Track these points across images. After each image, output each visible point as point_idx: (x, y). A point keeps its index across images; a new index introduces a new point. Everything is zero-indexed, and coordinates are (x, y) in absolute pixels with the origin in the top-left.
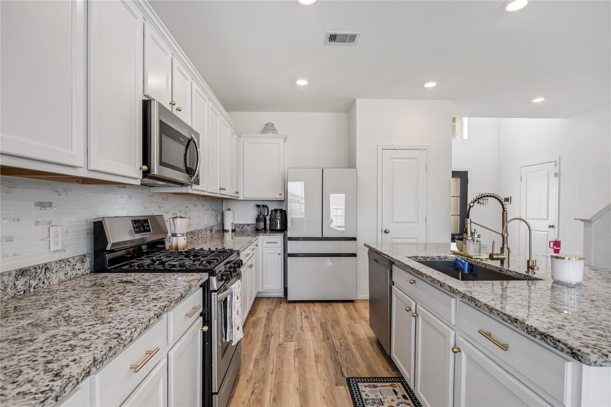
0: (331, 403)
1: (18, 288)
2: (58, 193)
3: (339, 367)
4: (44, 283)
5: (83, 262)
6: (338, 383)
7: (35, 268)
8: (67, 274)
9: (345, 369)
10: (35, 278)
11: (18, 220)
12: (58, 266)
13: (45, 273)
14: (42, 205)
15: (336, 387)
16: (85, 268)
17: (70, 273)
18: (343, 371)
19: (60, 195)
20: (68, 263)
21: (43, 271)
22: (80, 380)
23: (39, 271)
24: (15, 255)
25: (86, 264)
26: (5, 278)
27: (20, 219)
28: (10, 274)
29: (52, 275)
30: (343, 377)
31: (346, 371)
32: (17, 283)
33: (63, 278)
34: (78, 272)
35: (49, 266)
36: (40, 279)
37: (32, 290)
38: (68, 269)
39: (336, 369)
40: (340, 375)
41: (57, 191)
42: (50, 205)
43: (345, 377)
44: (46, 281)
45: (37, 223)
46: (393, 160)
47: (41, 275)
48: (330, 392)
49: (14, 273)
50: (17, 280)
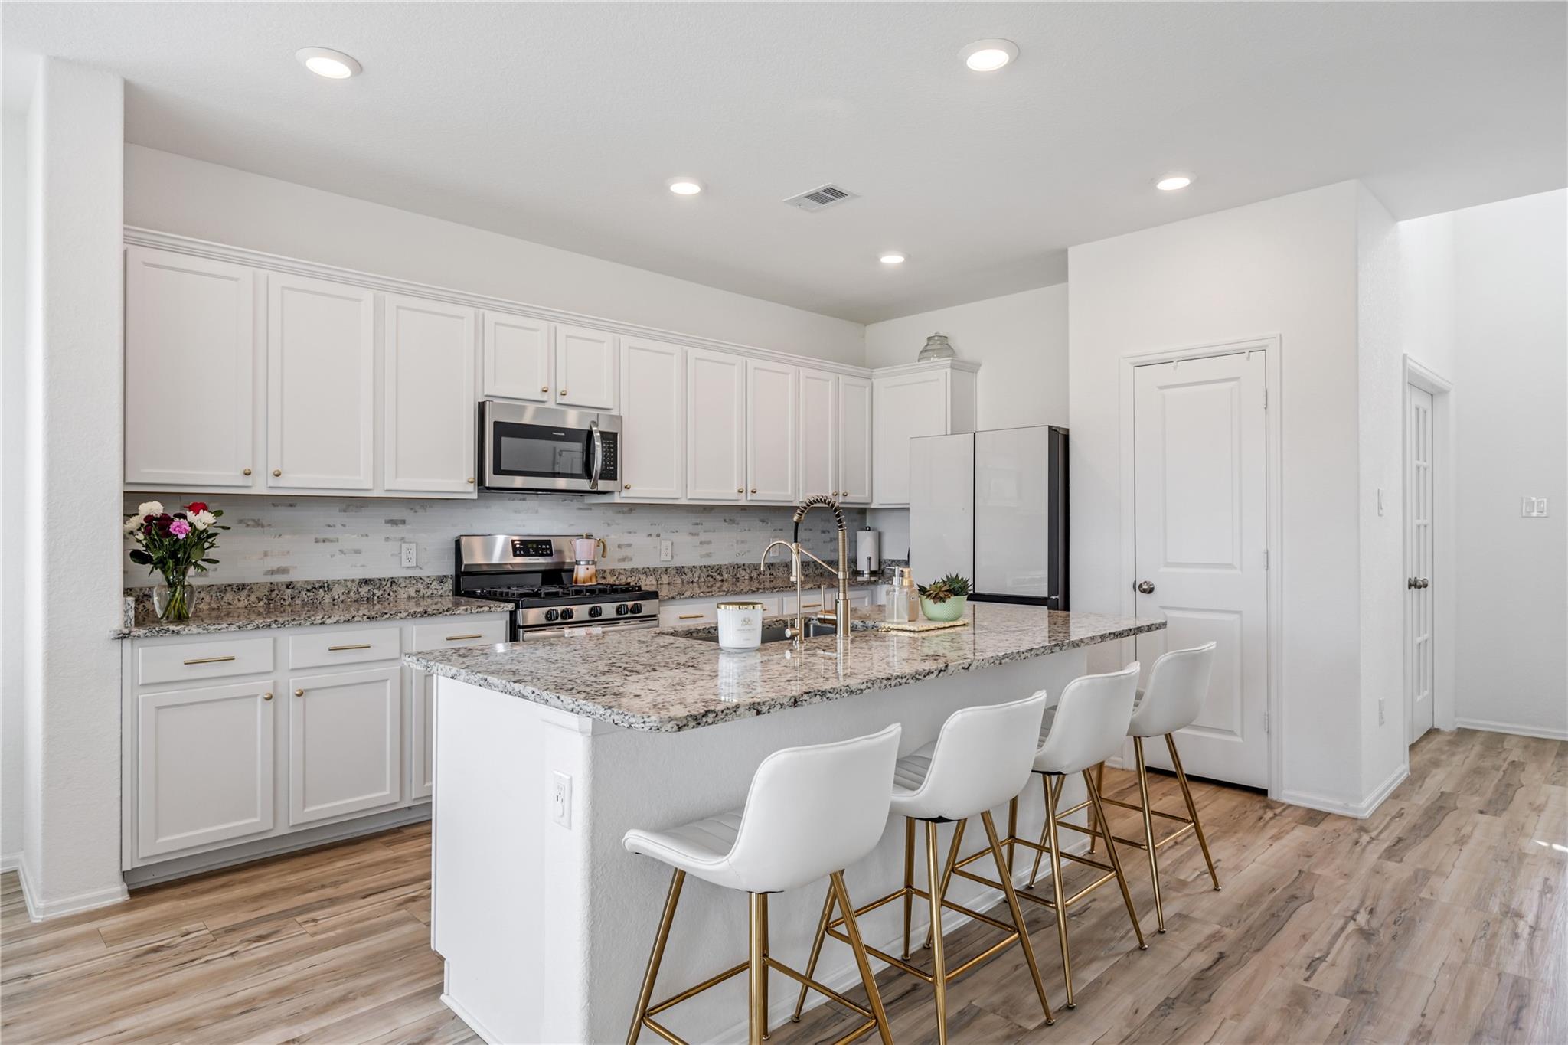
1: (361, 594)
2: (413, 511)
4: (389, 595)
5: (442, 582)
7: (380, 580)
8: (419, 591)
10: (379, 589)
11: (367, 535)
12: (408, 581)
13: (391, 586)
14: (393, 522)
16: (445, 589)
17: (423, 591)
19: (416, 512)
20: (421, 581)
21: (389, 584)
22: (261, 626)
23: (384, 583)
24: (363, 566)
25: (446, 585)
26: (349, 584)
27: (369, 534)
28: (353, 581)
29: (400, 589)
32: (360, 590)
33: (413, 594)
34: (435, 592)
35: (396, 581)
36: (385, 591)
37: (376, 598)
38: (420, 586)
41: (412, 509)
42: (403, 522)
44: (391, 593)
45: (387, 539)
46: (1165, 391)
47: (386, 587)
49: (358, 581)
50: (361, 587)
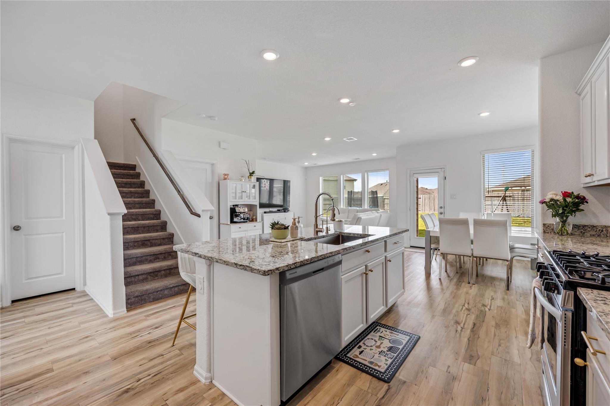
0: (423, 371)
3: (383, 400)
6: (402, 383)
9: (378, 395)
15: (407, 381)
18: (384, 394)
30: (391, 387)
31: (381, 391)
39: (389, 400)
40: (392, 390)
43: (389, 386)
48: (417, 379)
